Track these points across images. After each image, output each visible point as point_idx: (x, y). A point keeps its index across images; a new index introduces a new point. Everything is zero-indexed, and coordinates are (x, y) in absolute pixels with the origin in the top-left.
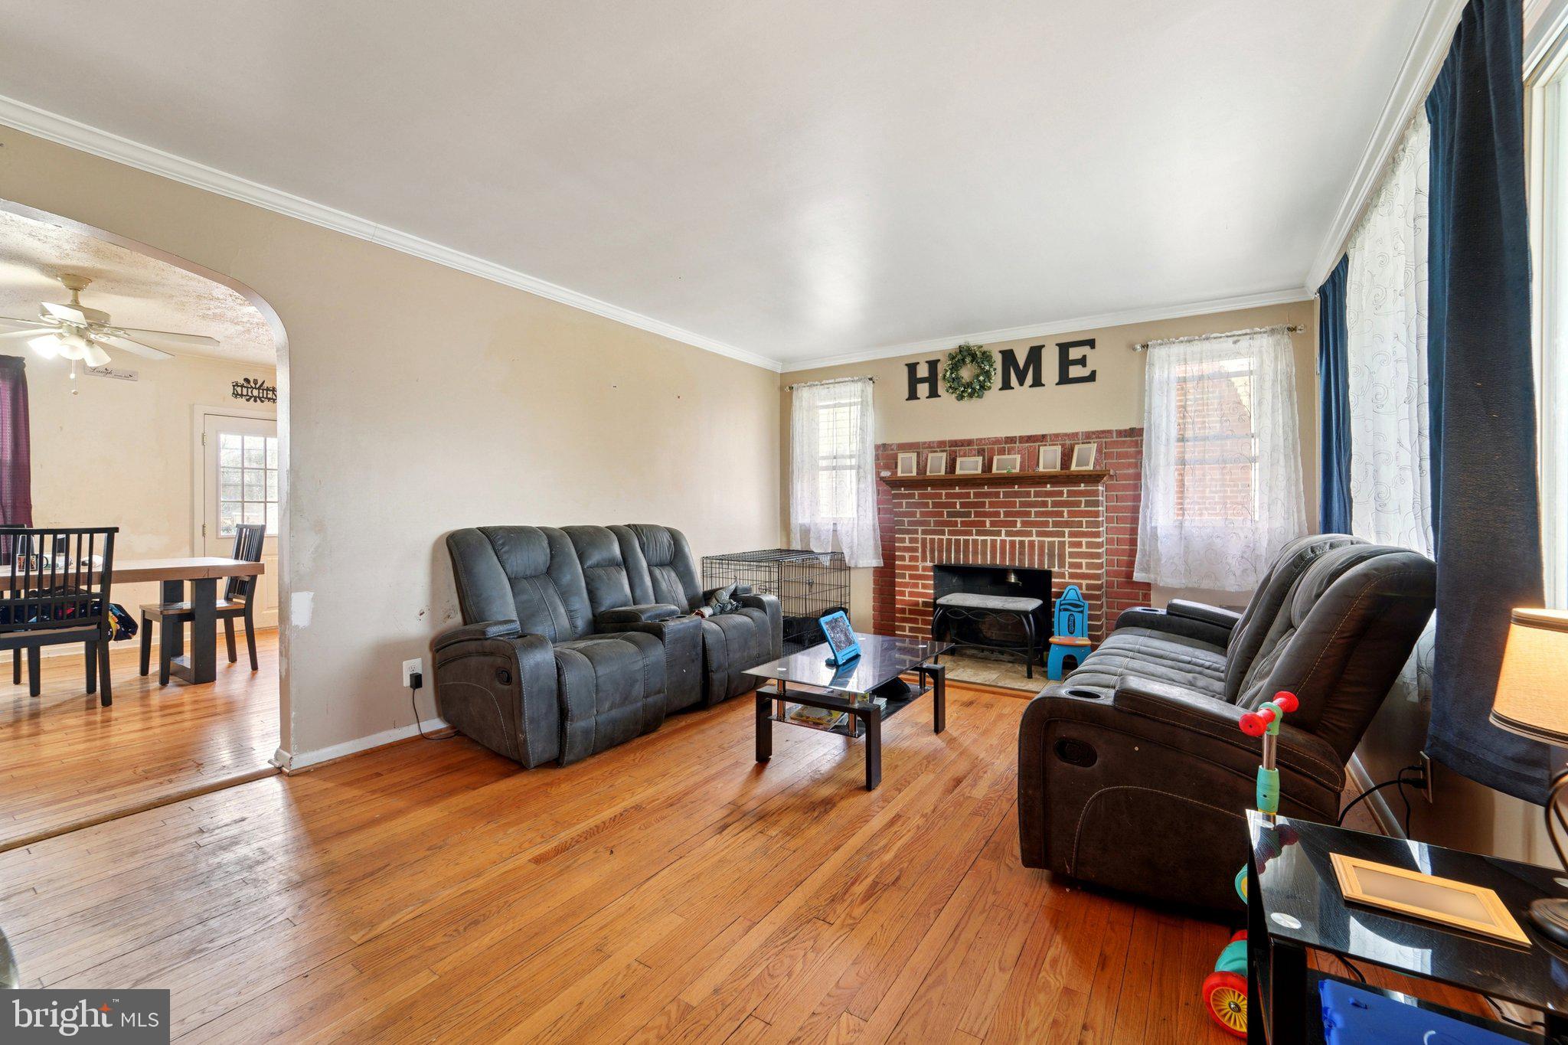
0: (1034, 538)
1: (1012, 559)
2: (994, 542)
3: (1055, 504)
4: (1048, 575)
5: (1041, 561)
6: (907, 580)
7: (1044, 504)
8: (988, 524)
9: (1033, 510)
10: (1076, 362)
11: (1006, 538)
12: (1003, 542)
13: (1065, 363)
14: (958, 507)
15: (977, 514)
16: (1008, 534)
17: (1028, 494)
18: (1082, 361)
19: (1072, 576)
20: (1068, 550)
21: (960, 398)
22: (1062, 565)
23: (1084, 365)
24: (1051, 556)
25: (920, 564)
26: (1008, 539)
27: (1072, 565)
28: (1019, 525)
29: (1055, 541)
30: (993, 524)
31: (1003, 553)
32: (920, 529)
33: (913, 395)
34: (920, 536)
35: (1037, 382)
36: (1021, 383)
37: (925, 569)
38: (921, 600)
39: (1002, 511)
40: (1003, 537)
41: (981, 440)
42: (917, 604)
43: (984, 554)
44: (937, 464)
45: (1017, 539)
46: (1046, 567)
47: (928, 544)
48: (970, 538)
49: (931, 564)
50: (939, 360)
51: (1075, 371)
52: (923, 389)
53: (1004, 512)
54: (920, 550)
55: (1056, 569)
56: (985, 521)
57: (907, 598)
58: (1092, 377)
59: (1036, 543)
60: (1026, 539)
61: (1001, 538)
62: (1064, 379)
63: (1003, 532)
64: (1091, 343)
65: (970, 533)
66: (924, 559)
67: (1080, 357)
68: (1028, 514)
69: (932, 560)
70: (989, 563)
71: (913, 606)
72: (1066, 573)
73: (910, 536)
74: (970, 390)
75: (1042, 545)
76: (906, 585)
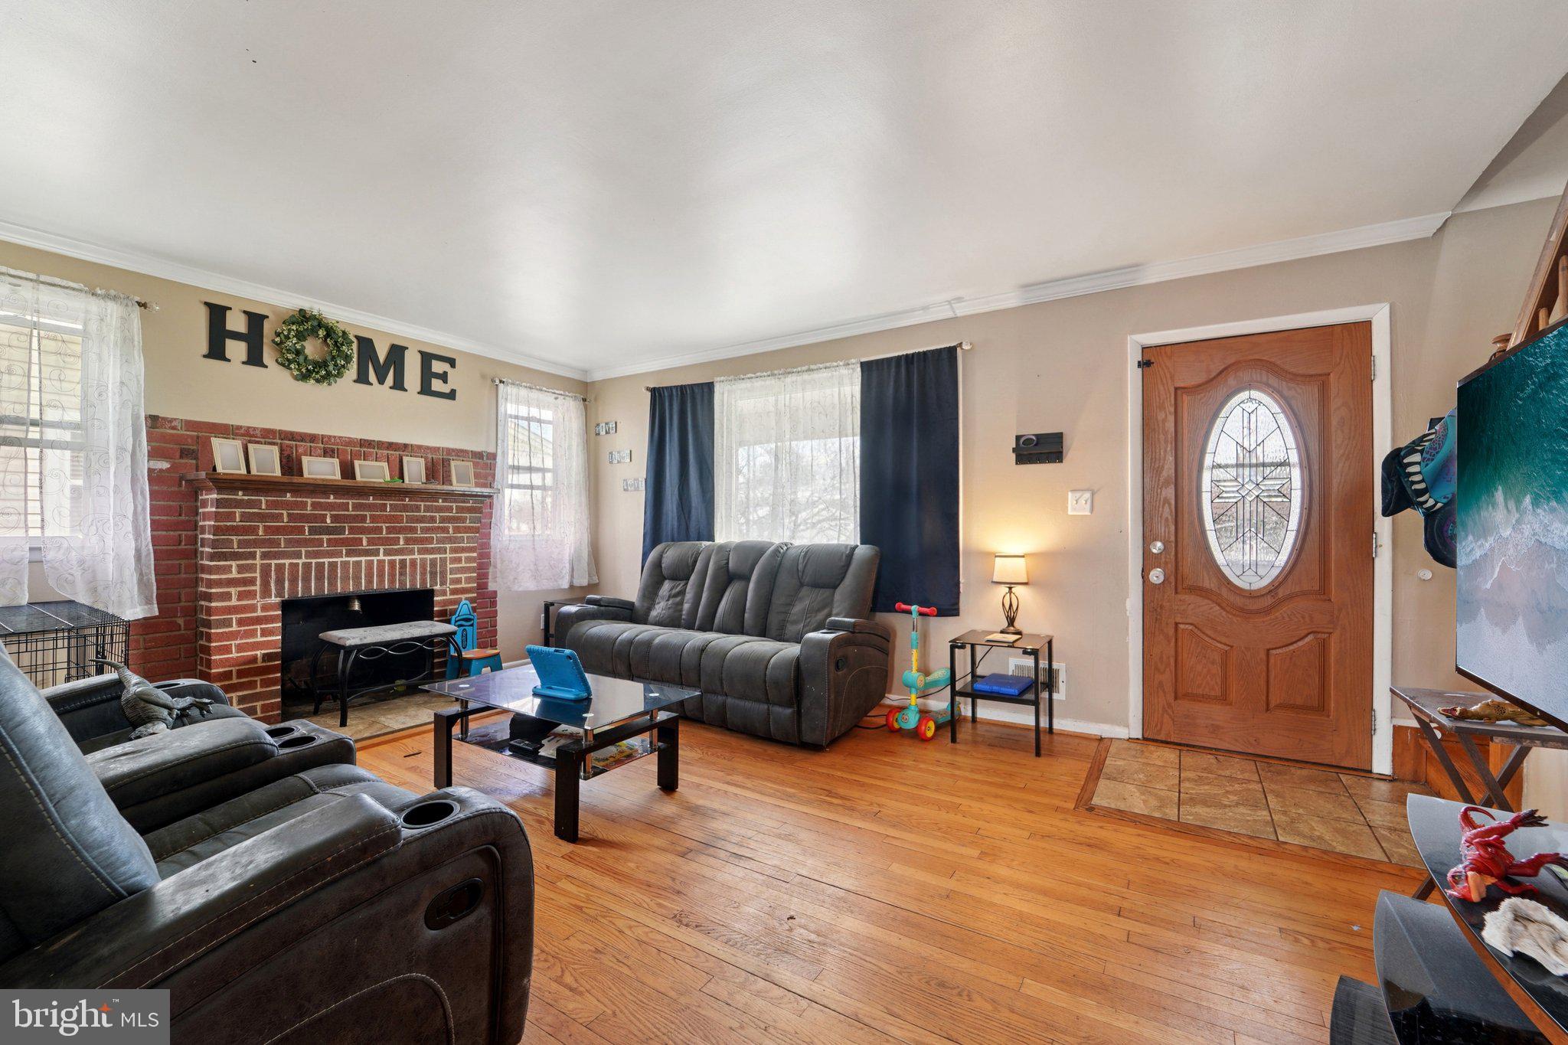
0: (416, 556)
1: (392, 581)
2: (370, 564)
3: (443, 520)
4: (430, 593)
5: (423, 581)
6: (235, 628)
7: (432, 519)
8: (365, 542)
9: (419, 525)
10: (437, 376)
11: (384, 558)
12: (381, 563)
13: (427, 375)
14: (328, 521)
15: (352, 530)
16: (387, 553)
17: (418, 509)
18: (444, 377)
19: (454, 592)
20: (449, 566)
21: (304, 377)
22: (443, 583)
23: (445, 381)
24: (433, 574)
25: (259, 602)
26: (387, 558)
27: (453, 581)
28: (402, 542)
29: (436, 558)
30: (370, 542)
31: (381, 575)
32: (258, 552)
33: (216, 351)
34: (258, 561)
35: (399, 385)
36: (381, 381)
37: (265, 608)
38: (259, 653)
39: (384, 526)
40: (381, 557)
41: (330, 437)
42: (254, 659)
43: (357, 578)
44: (267, 462)
45: (398, 558)
46: (428, 586)
47: (273, 573)
48: (339, 560)
49: (278, 600)
50: (267, 317)
51: (437, 385)
52: (236, 350)
53: (387, 527)
54: (258, 582)
55: (437, 587)
56: (361, 539)
57: (234, 655)
58: (451, 395)
59: (418, 561)
60: (408, 558)
61: (378, 558)
62: (426, 390)
63: (381, 551)
64: (452, 362)
65: (339, 554)
66: (266, 592)
67: (441, 372)
68: (413, 530)
69: (280, 594)
70: (363, 588)
71: (245, 664)
72: (448, 589)
73: (238, 562)
74: (324, 372)
75: (424, 561)
76: (233, 636)
